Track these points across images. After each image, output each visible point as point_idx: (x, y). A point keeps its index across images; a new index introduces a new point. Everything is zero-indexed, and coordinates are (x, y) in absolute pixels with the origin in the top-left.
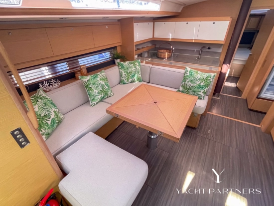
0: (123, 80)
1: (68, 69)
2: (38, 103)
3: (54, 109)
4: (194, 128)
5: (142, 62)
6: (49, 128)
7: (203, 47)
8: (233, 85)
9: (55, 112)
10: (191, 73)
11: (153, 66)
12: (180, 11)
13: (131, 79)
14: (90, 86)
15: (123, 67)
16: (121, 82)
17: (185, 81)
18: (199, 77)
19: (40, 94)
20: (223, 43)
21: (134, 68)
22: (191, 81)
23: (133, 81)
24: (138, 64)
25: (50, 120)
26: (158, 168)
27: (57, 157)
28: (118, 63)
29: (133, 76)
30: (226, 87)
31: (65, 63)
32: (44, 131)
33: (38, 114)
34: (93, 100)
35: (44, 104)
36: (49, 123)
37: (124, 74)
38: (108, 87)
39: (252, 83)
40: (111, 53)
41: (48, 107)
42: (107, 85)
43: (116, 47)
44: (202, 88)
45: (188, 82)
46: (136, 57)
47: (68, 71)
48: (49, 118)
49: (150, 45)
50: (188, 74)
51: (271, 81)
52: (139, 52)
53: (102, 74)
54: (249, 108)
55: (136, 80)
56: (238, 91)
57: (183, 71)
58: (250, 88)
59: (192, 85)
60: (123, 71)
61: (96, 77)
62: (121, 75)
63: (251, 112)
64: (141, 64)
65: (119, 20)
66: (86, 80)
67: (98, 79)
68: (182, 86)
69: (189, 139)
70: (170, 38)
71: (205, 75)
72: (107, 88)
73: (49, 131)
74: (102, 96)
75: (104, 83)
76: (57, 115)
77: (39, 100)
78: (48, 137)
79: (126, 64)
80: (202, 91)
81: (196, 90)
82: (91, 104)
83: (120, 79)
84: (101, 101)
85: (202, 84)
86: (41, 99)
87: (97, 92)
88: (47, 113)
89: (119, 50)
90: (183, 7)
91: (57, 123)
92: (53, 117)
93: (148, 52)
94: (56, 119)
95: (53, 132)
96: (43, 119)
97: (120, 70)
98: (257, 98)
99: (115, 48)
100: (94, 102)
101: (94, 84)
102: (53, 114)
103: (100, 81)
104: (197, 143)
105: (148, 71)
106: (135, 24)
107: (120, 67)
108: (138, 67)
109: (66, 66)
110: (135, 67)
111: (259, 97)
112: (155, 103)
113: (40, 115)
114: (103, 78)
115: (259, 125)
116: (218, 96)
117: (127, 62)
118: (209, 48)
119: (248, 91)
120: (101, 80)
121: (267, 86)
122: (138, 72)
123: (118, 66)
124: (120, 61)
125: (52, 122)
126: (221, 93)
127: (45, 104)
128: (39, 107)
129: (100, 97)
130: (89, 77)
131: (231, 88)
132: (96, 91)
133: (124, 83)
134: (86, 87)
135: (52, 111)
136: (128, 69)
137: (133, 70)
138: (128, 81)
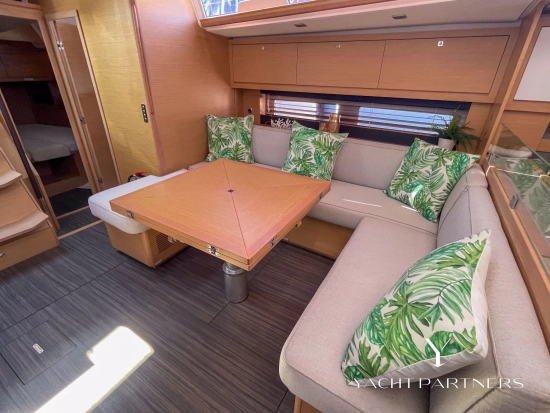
2: (230, 124)
3: (239, 141)
6: (218, 152)
9: (237, 145)
13: (404, 193)
19: (242, 119)
21: (429, 168)
25: (226, 147)
29: (413, 187)
35: (234, 128)
36: (222, 149)
41: (235, 134)
42: (318, 159)
43: (469, 104)
48: (226, 145)
67: (310, 139)
72: (313, 161)
75: (313, 151)
76: (237, 150)
77: (234, 123)
79: (425, 148)
86: (237, 123)
88: (228, 138)
91: (231, 156)
92: (230, 146)
94: (233, 152)
96: (220, 140)
99: (464, 106)
102: (234, 144)
108: (443, 170)
113: (221, 135)
122: (433, 186)
125: (225, 150)
127: (235, 130)
128: (226, 128)
133: (388, 194)
135: (235, 142)
136: (416, 162)
137: (423, 170)
138: (395, 191)
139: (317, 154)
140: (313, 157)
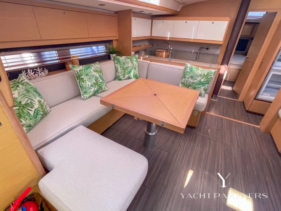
0: (119, 76)
1: (57, 59)
2: (18, 88)
3: (38, 98)
4: (193, 128)
5: (139, 58)
6: (31, 119)
7: (202, 48)
8: (229, 88)
9: (39, 102)
10: (191, 69)
11: (152, 63)
12: (179, 10)
13: (127, 76)
14: (83, 77)
15: (119, 61)
16: (117, 78)
17: (185, 78)
18: (200, 73)
19: (21, 79)
20: (221, 43)
21: (131, 64)
22: (192, 77)
23: (129, 78)
24: (135, 60)
25: (33, 110)
26: (157, 169)
27: (38, 151)
28: (114, 57)
29: (130, 72)
30: (223, 90)
31: (54, 52)
32: (24, 122)
33: (18, 102)
34: (85, 92)
35: (26, 90)
37: (120, 69)
38: (103, 80)
39: (249, 85)
40: (106, 47)
41: (31, 95)
42: (101, 78)
43: (112, 40)
44: (203, 84)
45: (188, 78)
46: (133, 53)
47: (57, 61)
48: (32, 108)
49: (147, 44)
50: (188, 70)
51: (268, 83)
52: (136, 49)
53: (97, 65)
54: (247, 109)
55: (132, 76)
56: (235, 94)
57: (183, 68)
58: (246, 90)
59: (192, 81)
60: (119, 66)
61: (89, 67)
62: (117, 71)
63: (249, 114)
64: (138, 60)
65: (116, 12)
66: (78, 70)
67: (92, 70)
68: (182, 83)
69: (189, 138)
70: (169, 36)
71: (206, 72)
72: (101, 81)
73: (31, 122)
74: (96, 89)
75: (98, 76)
76: (42, 106)
77: (20, 86)
78: (30, 130)
79: (122, 58)
80: (203, 88)
81: (197, 86)
82: (82, 97)
83: (116, 75)
84: (94, 95)
85: (202, 80)
86: (23, 84)
87: (90, 84)
88: (29, 102)
89: (115, 44)
90: (181, 6)
91: (42, 115)
92: (36, 106)
93: (145, 50)
94: (40, 109)
95: (35, 124)
96: (23, 107)
97: (116, 65)
98: (255, 99)
100: (86, 96)
101: (87, 75)
102: (37, 103)
103: (94, 73)
104: (197, 142)
105: (146, 68)
106: (133, 19)
107: (116, 62)
108: (135, 63)
109: (55, 55)
110: (133, 63)
111: (257, 98)
112: (155, 95)
113: (20, 102)
114: (98, 70)
115: (258, 125)
116: (216, 98)
117: (124, 57)
118: (207, 49)
119: (245, 94)
120: (94, 71)
121: (264, 88)
122: (135, 69)
123: (114, 61)
124: (116, 56)
125: (35, 112)
126: (218, 96)
127: (28, 91)
128: (19, 93)
129: (93, 90)
130: (81, 67)
131: (228, 91)
132: (88, 83)
133: (120, 80)
134: (78, 78)
135: (36, 101)
136: (124, 64)
137: (129, 65)
138: (124, 77)
139: (100, 76)
140: (99, 79)
